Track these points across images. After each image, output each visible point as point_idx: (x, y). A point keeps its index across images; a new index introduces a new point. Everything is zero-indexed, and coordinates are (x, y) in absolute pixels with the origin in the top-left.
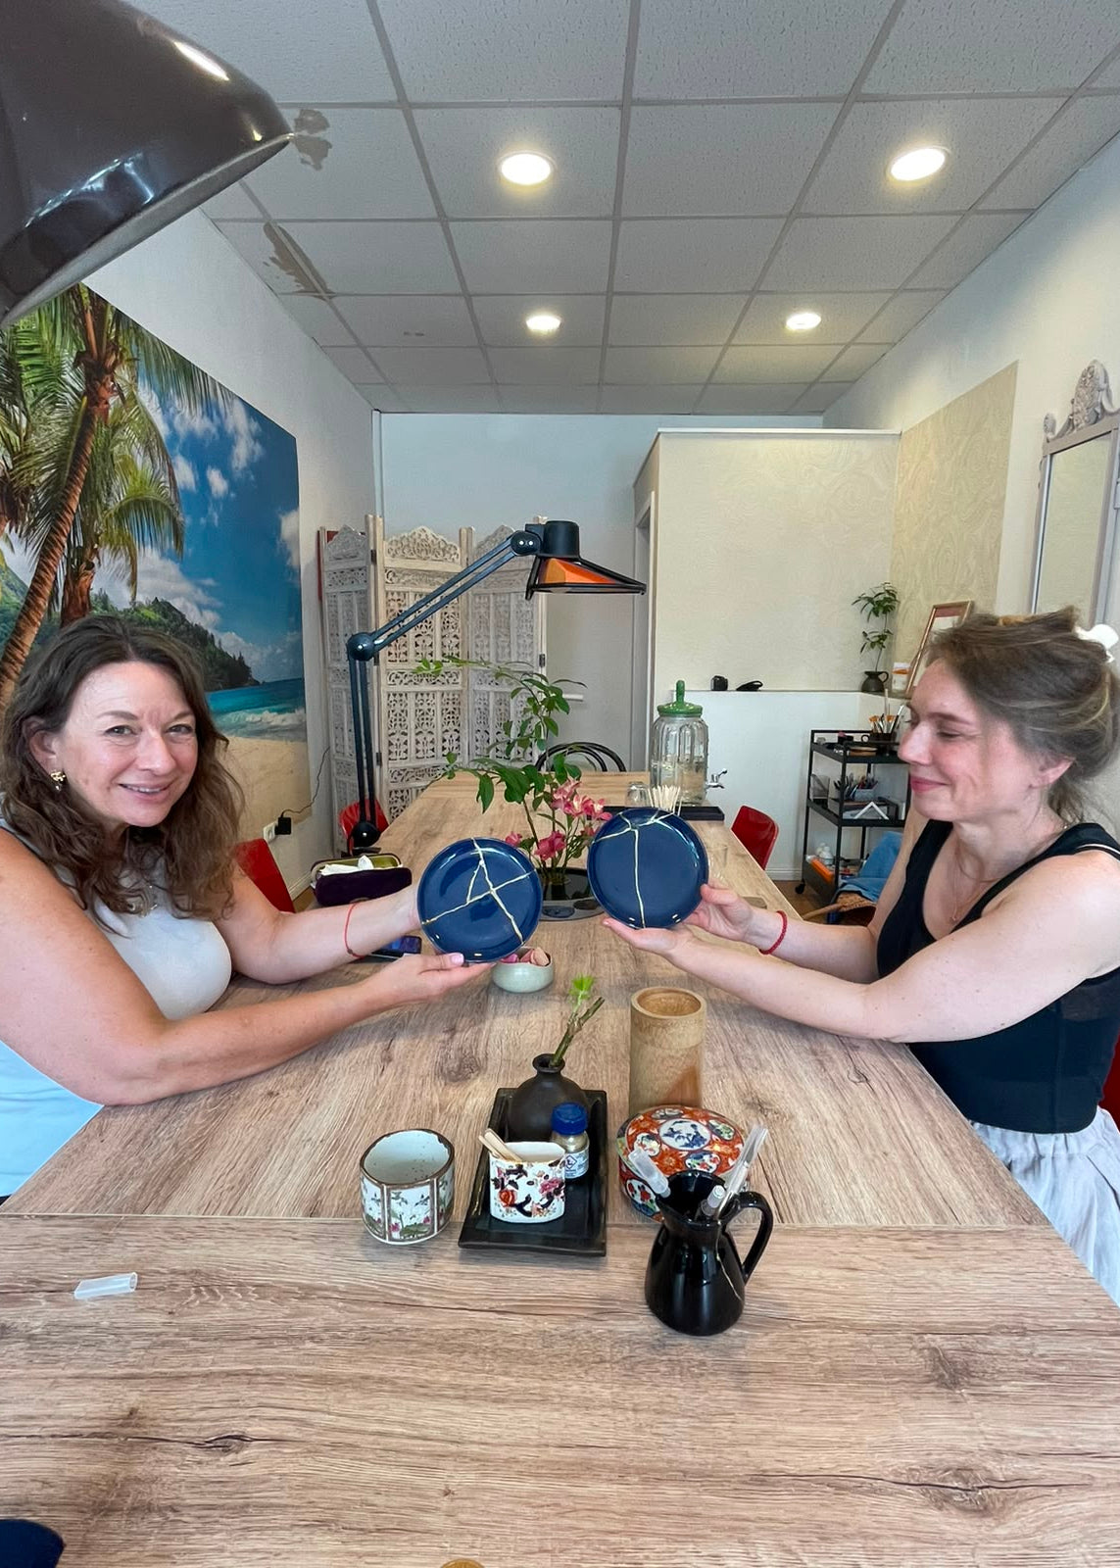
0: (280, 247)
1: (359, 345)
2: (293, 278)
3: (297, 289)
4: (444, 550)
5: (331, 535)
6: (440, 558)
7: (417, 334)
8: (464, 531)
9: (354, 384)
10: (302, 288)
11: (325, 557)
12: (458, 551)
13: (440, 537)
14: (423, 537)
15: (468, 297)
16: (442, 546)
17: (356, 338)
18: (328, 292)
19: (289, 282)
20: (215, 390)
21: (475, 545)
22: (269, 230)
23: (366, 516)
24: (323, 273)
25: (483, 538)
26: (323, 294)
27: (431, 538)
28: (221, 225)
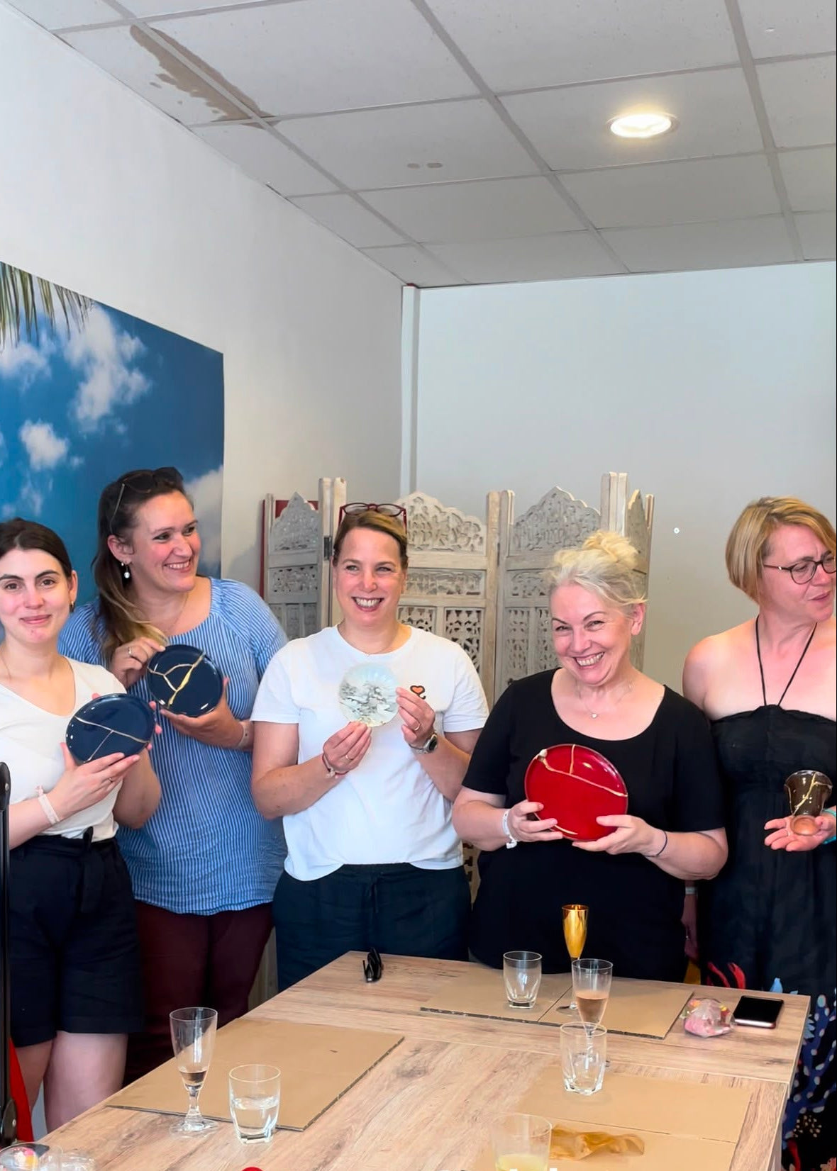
0: (165, 57)
1: (343, 190)
2: (202, 101)
3: (217, 116)
4: (456, 532)
5: (280, 505)
6: (448, 545)
7: (431, 166)
8: (495, 497)
9: (359, 249)
10: (223, 114)
11: (271, 543)
12: (483, 533)
13: (450, 510)
14: (418, 510)
15: (494, 98)
16: (453, 524)
17: (336, 181)
18: (264, 116)
19: (198, 108)
20: (48, 300)
21: (511, 522)
22: (140, 35)
23: (321, 480)
24: (243, 88)
25: (525, 510)
26: (257, 119)
27: (432, 512)
28: (69, 37)
